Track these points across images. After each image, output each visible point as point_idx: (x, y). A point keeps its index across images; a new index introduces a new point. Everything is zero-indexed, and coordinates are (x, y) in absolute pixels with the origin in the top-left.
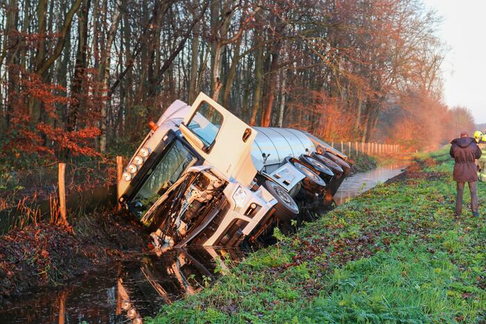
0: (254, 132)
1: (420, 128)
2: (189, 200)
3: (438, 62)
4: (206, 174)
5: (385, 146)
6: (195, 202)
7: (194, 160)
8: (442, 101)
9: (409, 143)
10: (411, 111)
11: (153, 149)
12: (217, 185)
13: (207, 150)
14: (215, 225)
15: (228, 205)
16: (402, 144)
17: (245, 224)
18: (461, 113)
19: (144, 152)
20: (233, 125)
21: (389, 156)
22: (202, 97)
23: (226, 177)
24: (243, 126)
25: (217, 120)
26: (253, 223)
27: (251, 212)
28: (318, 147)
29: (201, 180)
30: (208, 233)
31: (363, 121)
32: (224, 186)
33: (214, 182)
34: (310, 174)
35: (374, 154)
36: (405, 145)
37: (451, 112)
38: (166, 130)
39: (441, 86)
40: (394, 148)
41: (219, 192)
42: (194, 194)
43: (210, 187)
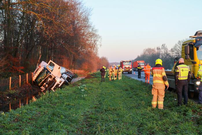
0: (61, 67)
1: (90, 65)
2: (48, 80)
3: (96, 42)
4: (52, 76)
5: (80, 71)
6: (49, 81)
7: (49, 73)
8: (97, 55)
9: (87, 70)
10: (87, 59)
11: (41, 71)
12: (54, 77)
13: (52, 71)
14: (54, 85)
15: (56, 81)
16: (84, 70)
17: (59, 84)
18: (104, 59)
19: (39, 72)
20: (56, 66)
21: (81, 74)
22: (50, 61)
23: (55, 76)
24: (59, 66)
25: (53, 65)
26: (61, 84)
27: (60, 82)
28: (67, 71)
29: (51, 77)
30: (52, 86)
31: (73, 63)
32: (55, 78)
33: (53, 77)
34: (68, 76)
35: (77, 73)
36: (86, 71)
37: (100, 59)
38: (43, 67)
39: (97, 50)
40: (82, 71)
41: (54, 79)
42: (50, 79)
43: (52, 78)
